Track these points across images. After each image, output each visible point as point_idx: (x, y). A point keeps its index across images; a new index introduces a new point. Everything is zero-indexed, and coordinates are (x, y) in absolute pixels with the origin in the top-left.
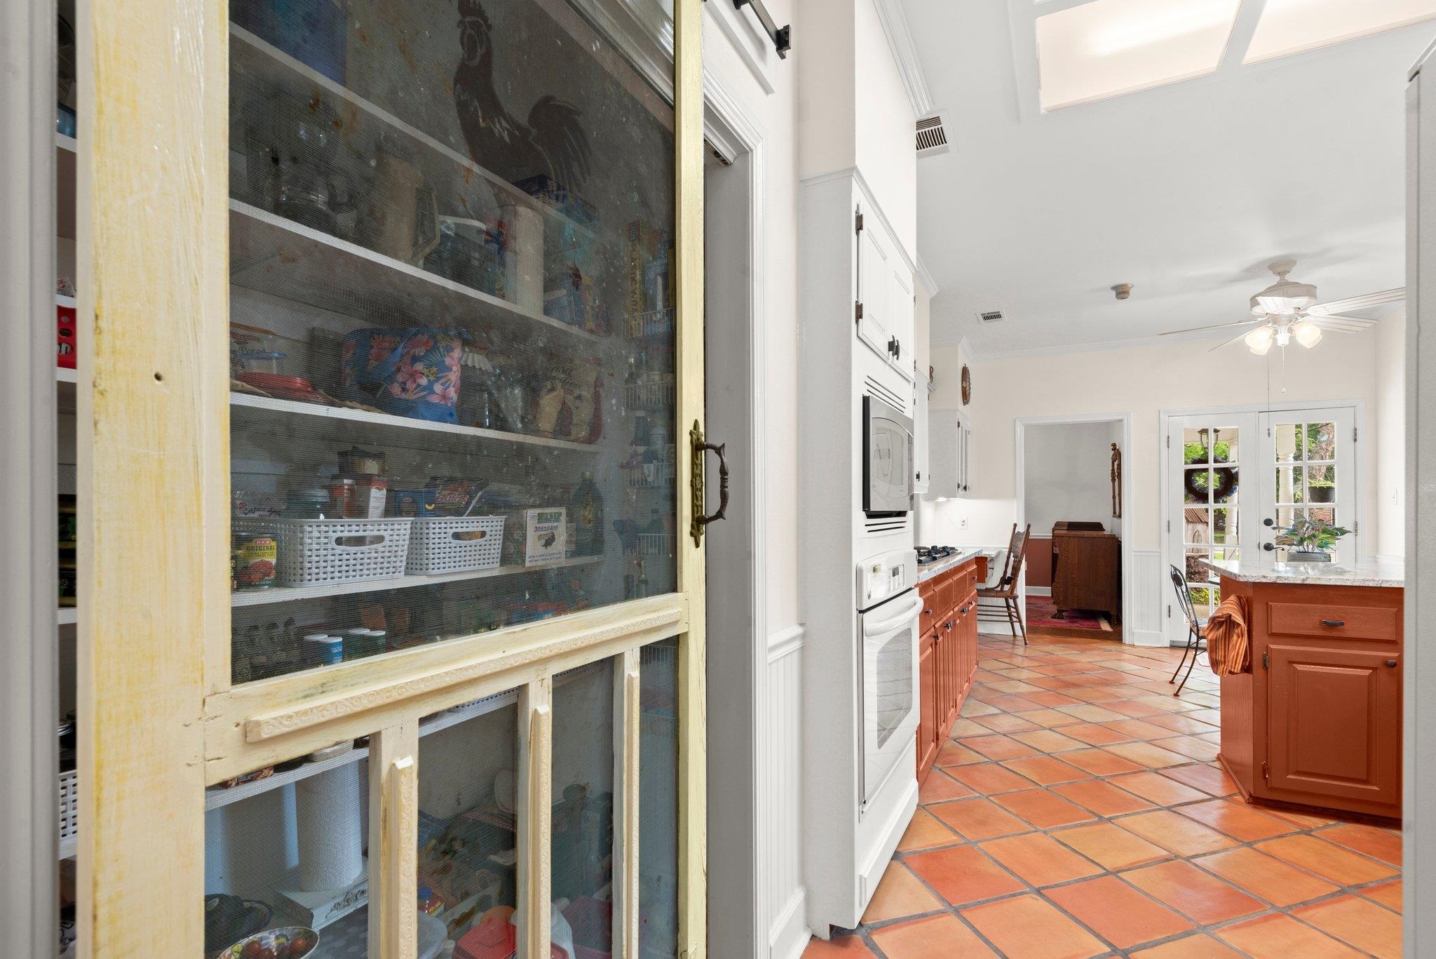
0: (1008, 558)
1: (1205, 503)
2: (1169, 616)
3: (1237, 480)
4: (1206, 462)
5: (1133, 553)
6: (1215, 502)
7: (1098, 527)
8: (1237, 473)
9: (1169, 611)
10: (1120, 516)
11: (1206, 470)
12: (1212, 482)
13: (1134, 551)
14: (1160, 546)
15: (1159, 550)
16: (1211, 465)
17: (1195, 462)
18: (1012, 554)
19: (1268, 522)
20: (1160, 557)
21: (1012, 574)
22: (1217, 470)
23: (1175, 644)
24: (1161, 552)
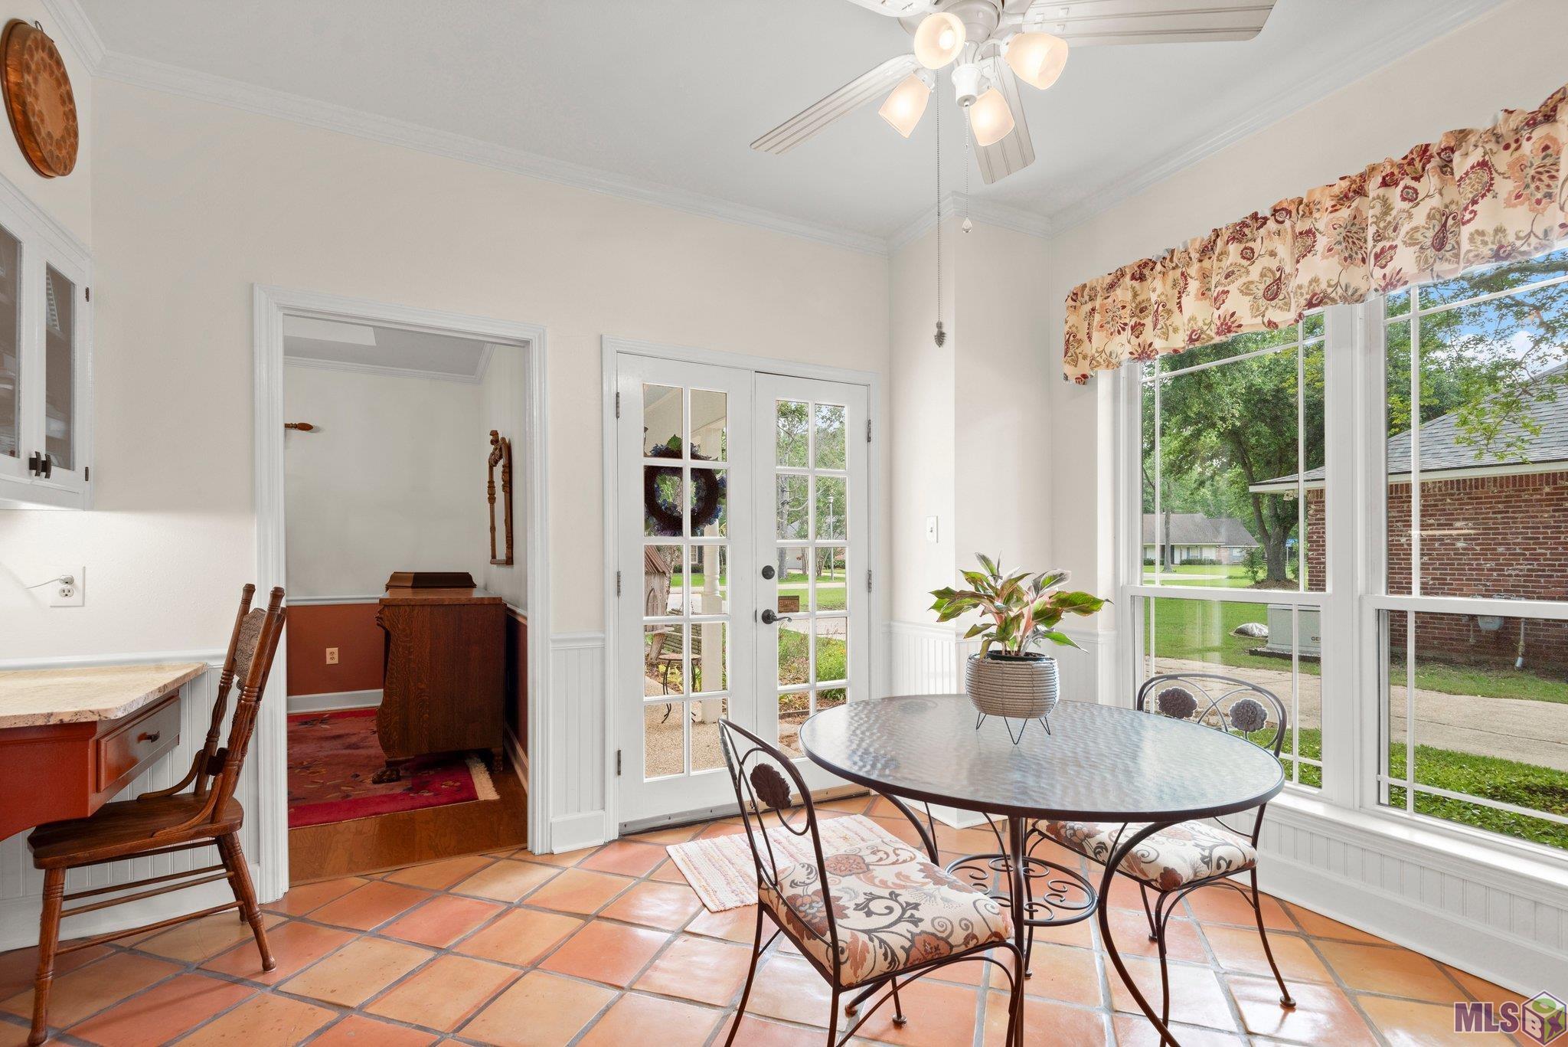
0: (224, 690)
1: (675, 535)
2: (619, 773)
3: (724, 495)
4: (677, 454)
5: (551, 645)
6: (694, 533)
7: (463, 580)
8: (723, 482)
9: (619, 762)
10: (510, 561)
11: (677, 471)
12: (685, 497)
13: (554, 641)
14: (603, 628)
15: (601, 635)
16: (687, 463)
17: (659, 453)
18: (236, 679)
19: (767, 573)
20: (603, 648)
21: (230, 741)
22: (696, 473)
23: (630, 829)
24: (604, 640)
